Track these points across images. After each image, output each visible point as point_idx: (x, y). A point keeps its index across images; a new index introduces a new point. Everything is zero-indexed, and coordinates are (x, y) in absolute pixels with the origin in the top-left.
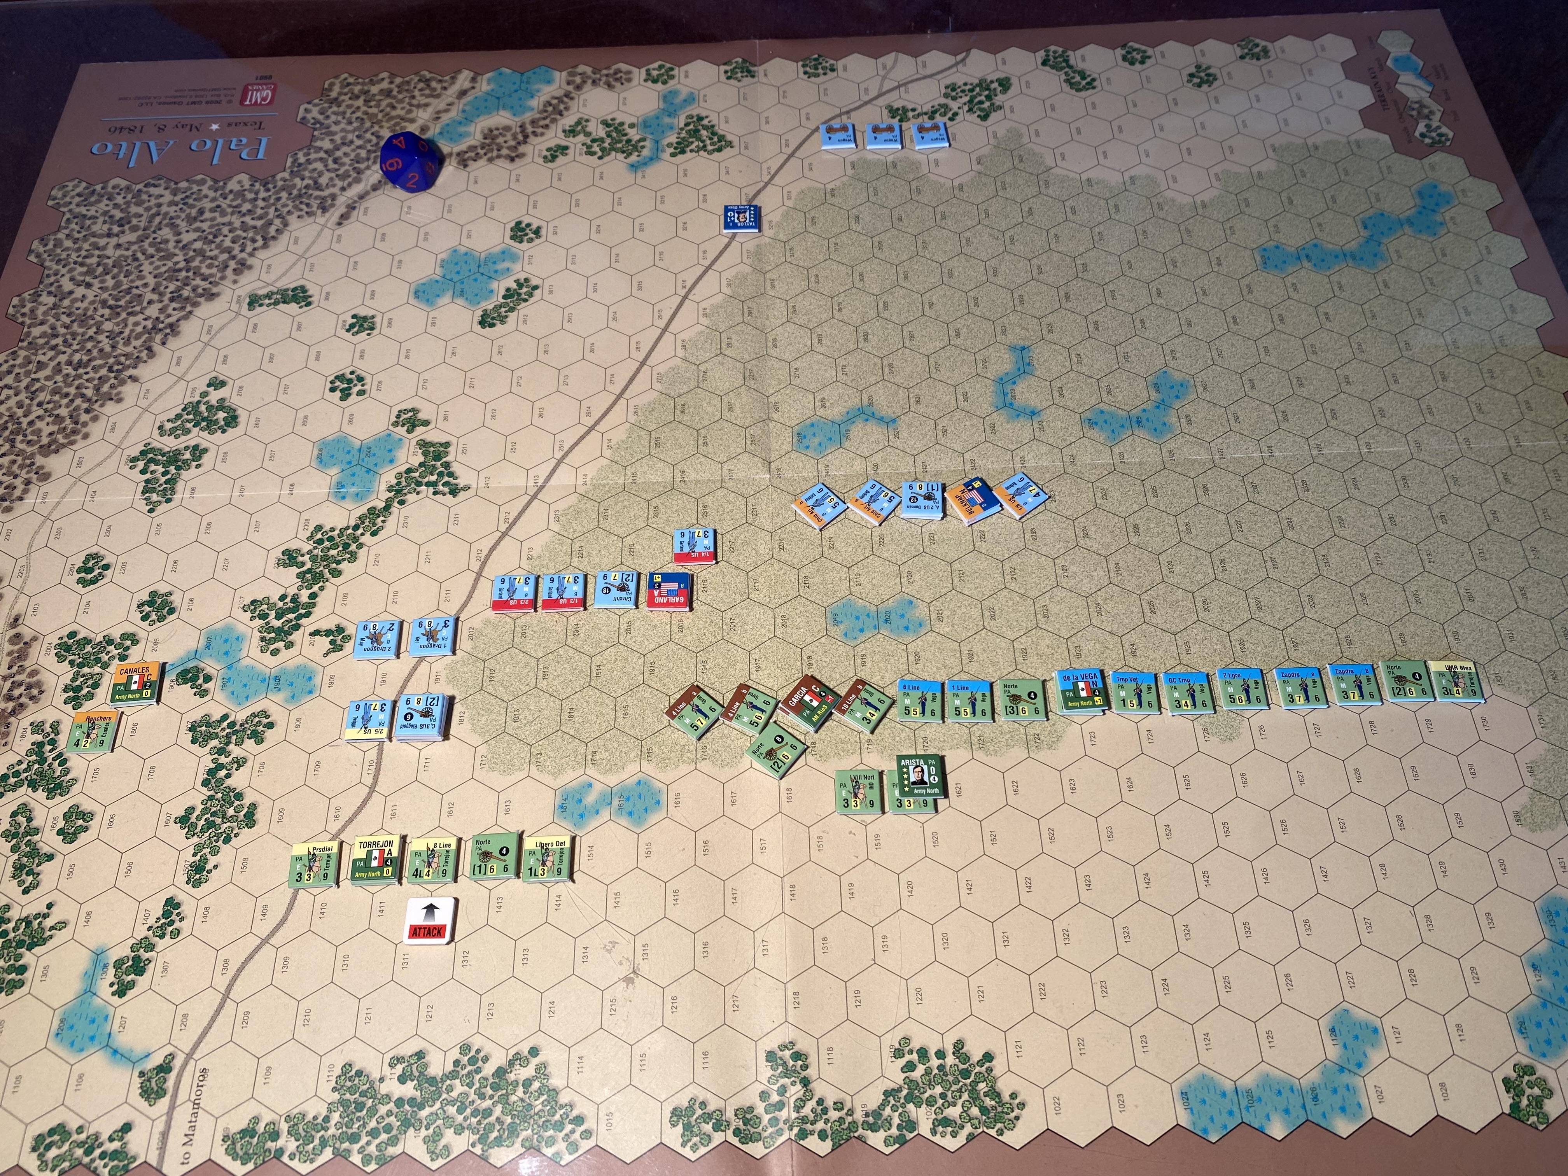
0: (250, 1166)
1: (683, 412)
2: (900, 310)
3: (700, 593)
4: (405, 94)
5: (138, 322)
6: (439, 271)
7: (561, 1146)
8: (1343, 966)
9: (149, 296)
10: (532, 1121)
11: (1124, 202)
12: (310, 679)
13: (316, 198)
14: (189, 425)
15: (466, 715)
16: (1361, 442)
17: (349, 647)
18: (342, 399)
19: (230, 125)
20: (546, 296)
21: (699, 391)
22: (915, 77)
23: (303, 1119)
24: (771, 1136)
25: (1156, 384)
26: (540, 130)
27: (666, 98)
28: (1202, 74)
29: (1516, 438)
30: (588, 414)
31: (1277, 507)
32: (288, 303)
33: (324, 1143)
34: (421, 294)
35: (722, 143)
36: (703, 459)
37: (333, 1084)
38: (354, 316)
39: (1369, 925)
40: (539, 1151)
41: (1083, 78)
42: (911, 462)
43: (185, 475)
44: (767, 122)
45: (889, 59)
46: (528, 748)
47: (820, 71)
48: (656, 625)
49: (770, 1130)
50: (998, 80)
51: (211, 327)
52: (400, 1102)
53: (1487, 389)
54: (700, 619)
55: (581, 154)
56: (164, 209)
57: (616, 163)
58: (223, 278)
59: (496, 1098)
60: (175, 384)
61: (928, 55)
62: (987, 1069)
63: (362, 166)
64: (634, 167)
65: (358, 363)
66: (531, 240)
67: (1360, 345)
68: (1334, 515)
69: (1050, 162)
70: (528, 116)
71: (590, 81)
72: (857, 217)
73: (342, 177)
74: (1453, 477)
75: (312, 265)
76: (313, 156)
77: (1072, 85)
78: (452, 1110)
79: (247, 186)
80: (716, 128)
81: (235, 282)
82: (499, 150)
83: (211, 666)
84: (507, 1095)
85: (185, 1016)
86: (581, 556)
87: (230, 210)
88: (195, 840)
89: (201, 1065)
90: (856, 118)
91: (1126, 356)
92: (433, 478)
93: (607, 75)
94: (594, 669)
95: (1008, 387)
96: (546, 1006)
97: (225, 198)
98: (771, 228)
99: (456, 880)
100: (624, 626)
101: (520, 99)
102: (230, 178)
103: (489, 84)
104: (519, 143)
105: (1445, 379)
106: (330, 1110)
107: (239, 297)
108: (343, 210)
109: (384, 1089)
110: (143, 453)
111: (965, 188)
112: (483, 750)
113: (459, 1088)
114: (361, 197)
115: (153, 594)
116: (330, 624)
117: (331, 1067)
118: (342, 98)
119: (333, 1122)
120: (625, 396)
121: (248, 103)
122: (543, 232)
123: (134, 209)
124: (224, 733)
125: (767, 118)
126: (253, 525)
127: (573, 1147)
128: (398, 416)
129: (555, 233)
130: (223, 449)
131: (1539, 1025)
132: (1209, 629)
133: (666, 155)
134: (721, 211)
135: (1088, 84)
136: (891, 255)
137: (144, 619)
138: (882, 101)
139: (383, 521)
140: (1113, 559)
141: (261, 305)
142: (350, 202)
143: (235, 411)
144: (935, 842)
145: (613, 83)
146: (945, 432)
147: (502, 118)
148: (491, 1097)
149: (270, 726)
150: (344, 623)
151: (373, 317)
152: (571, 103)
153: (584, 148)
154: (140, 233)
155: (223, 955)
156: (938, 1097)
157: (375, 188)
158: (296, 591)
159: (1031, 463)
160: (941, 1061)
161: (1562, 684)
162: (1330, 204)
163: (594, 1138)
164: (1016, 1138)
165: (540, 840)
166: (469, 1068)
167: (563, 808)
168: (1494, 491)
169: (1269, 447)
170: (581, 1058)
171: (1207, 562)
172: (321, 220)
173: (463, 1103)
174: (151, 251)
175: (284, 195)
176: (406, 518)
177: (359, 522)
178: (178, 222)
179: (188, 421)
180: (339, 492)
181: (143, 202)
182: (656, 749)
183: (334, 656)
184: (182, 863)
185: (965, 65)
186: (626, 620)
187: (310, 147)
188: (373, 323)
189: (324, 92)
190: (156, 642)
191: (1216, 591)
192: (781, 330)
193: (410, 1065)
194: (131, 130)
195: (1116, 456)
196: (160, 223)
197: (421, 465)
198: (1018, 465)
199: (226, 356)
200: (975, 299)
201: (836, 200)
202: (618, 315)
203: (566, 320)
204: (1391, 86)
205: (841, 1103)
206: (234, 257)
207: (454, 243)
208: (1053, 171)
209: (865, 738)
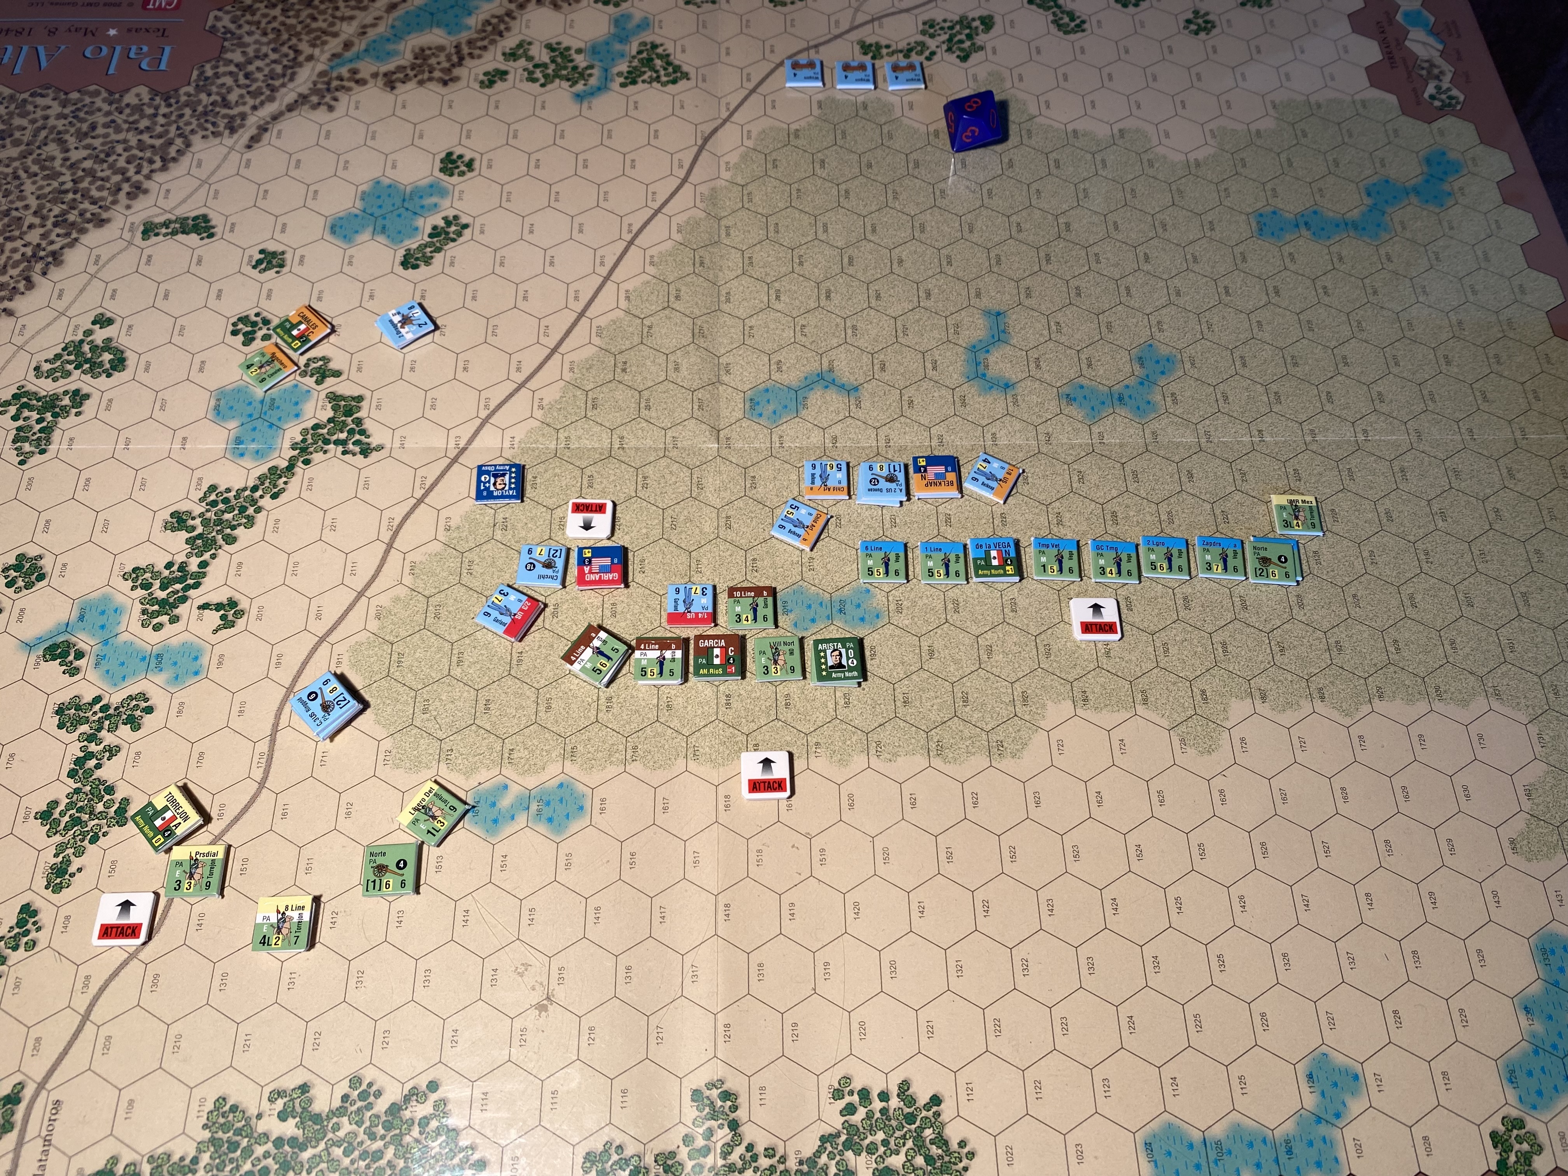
1: (624, 370)
2: (867, 267)
3: (636, 573)
4: (327, 5)
5: (16, 249)
6: (359, 204)
8: (1323, 1005)
9: (30, 219)
10: (427, 1165)
11: (1112, 157)
12: (196, 658)
13: (224, 117)
14: (70, 367)
16: (1358, 430)
17: (241, 623)
18: (245, 344)
19: (129, 30)
20: (477, 236)
21: (642, 347)
22: (890, 10)
23: (169, 1160)
25: (1140, 358)
26: (477, 52)
27: (617, 22)
28: (1200, 21)
29: (1523, 430)
30: (518, 370)
31: (1267, 498)
32: (187, 234)
34: (337, 229)
35: (677, 74)
36: (644, 424)
37: (204, 1120)
38: (262, 252)
39: (1352, 961)
41: (1072, 19)
42: (873, 436)
43: (62, 423)
44: (728, 54)
46: (438, 744)
48: (586, 609)
50: (980, 18)
51: (98, 257)
52: (279, 1142)
53: (1493, 375)
54: (636, 603)
55: (521, 81)
56: (52, 122)
57: (560, 92)
58: (114, 202)
59: (388, 1139)
60: (55, 319)
62: (934, 1113)
63: (277, 83)
65: (265, 304)
66: (462, 174)
67: (1359, 323)
68: (1327, 507)
69: (1033, 110)
70: (464, 36)
72: (823, 161)
73: (254, 94)
74: (1455, 471)
75: (217, 192)
76: (222, 70)
77: (1060, 27)
78: (338, 1152)
79: (146, 100)
80: (672, 57)
81: (128, 207)
82: (430, 72)
83: (84, 641)
84: (401, 1135)
85: (38, 1040)
86: (505, 528)
87: (126, 126)
88: (58, 838)
89: (54, 1097)
90: (825, 54)
91: (1109, 326)
92: (343, 436)
94: (515, 656)
95: (981, 356)
96: (448, 1034)
97: (121, 113)
98: (728, 170)
100: (550, 609)
101: (456, 16)
102: (127, 90)
104: (453, 65)
105: (1448, 363)
106: (199, 1151)
107: (133, 224)
108: (253, 131)
109: (261, 1127)
110: (15, 397)
111: (941, 135)
112: (387, 744)
113: (346, 1127)
114: (275, 118)
115: (21, 557)
116: (221, 597)
117: (203, 1101)
118: (258, 5)
119: (202, 1164)
120: (561, 350)
121: (151, 6)
122: (476, 165)
123: (17, 121)
124: (96, 718)
125: (728, 48)
126: (138, 483)
128: (306, 365)
129: (490, 167)
130: (107, 396)
131: (1530, 1074)
132: (1190, 629)
133: (615, 85)
135: (1077, 26)
136: (858, 205)
137: (9, 585)
138: (855, 36)
139: (285, 483)
141: (157, 235)
142: (262, 122)
143: (122, 352)
144: (886, 859)
145: (560, 3)
146: (911, 403)
147: (435, 37)
148: (383, 1138)
149: (149, 710)
150: (237, 597)
151: (283, 253)
152: (512, 23)
153: (526, 73)
154: (23, 147)
155: (83, 971)
156: (879, 1144)
157: (290, 108)
158: (184, 559)
159: (1003, 441)
160: (884, 1104)
161: (1563, 701)
162: (1333, 169)
166: (359, 1104)
168: (1497, 487)
169: (1260, 431)
170: (485, 1094)
172: (228, 141)
173: (350, 1144)
174: (35, 168)
175: (187, 111)
176: (311, 480)
177: (258, 482)
178: (67, 137)
179: (69, 362)
182: (580, 748)
183: (224, 633)
184: (41, 866)
186: (553, 601)
187: (219, 58)
188: (283, 260)
190: (22, 611)
191: (1198, 588)
192: (735, 283)
193: (292, 1100)
194: (19, 33)
195: (1095, 436)
196: (46, 137)
197: (330, 420)
198: (989, 443)
199: (115, 291)
200: (949, 257)
201: (800, 142)
202: (556, 260)
203: (497, 264)
204: (1400, 42)
205: (773, 1149)
206: (128, 180)
207: (377, 174)
208: (1037, 120)
209: (812, 740)
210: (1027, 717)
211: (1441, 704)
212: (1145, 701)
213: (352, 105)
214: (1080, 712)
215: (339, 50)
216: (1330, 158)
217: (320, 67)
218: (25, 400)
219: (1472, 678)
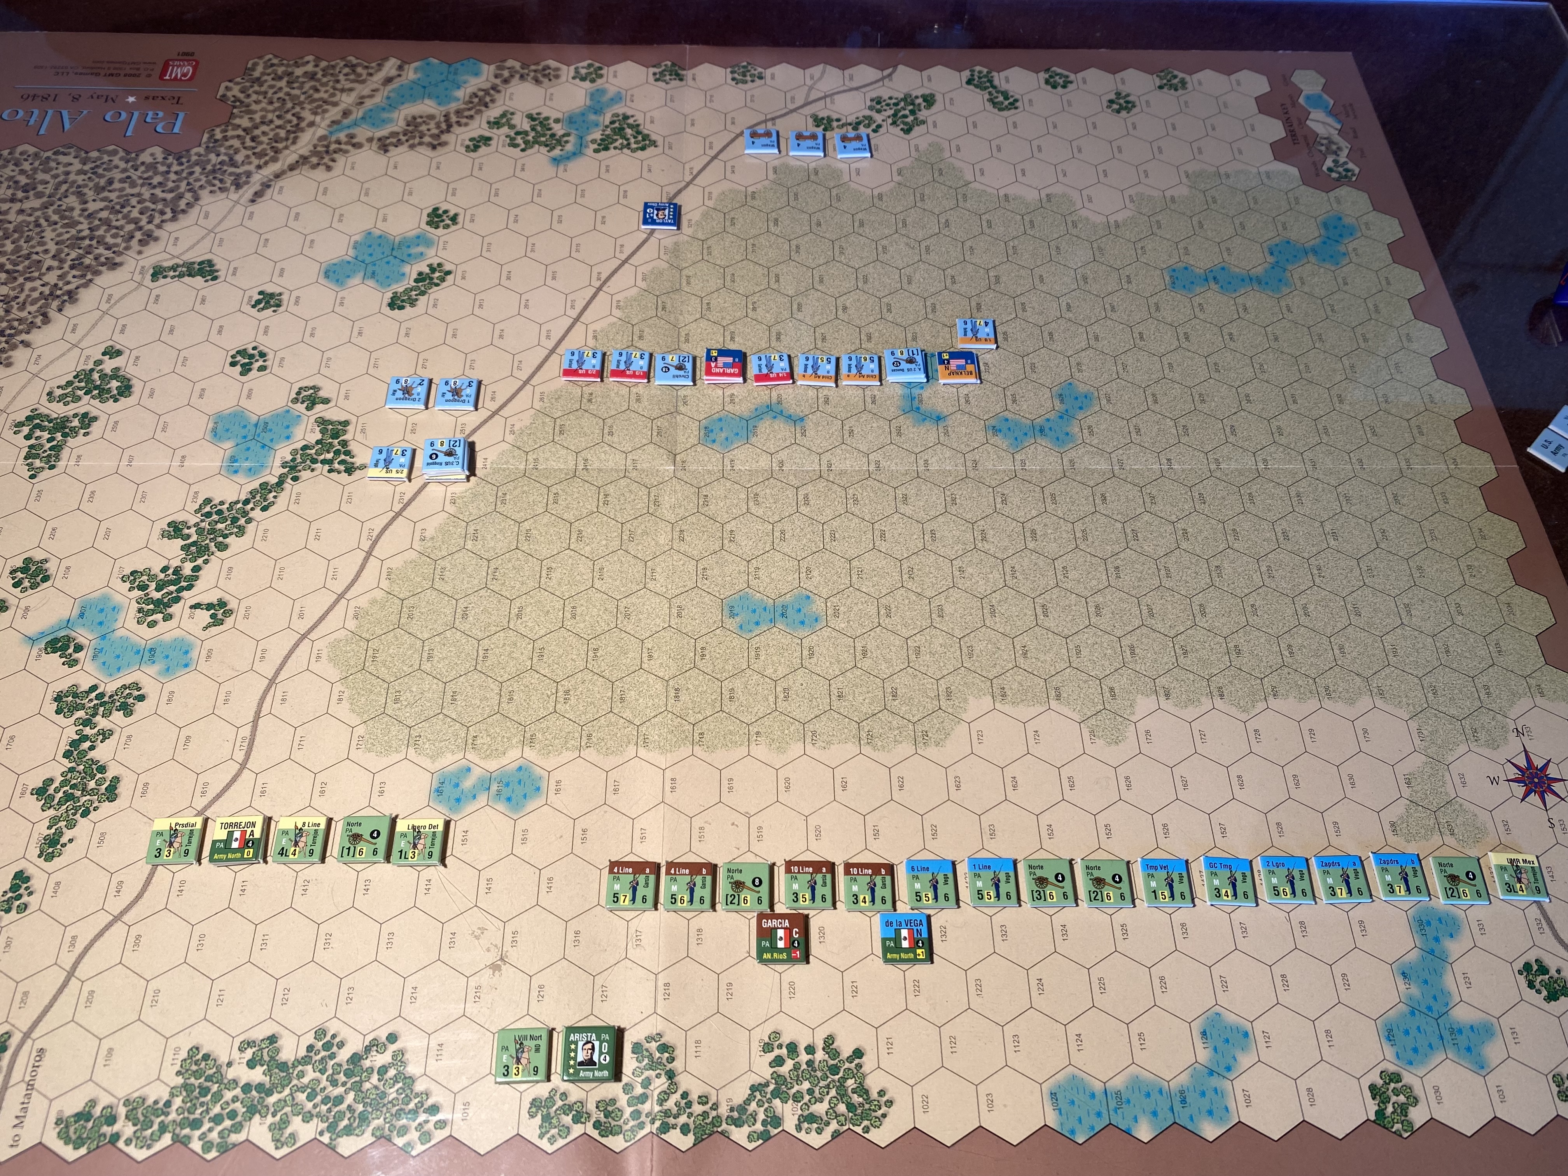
0: (83, 1151)
1: (590, 401)
2: (814, 312)
3: (595, 580)
4: (329, 78)
5: (34, 288)
6: (351, 252)
7: (413, 1135)
8: (1217, 970)
9: (49, 262)
10: (384, 1109)
11: (1040, 218)
12: (187, 652)
13: (231, 174)
14: (80, 393)
15: (346, 694)
16: (1259, 459)
17: (229, 621)
18: (242, 374)
19: (147, 98)
20: (459, 281)
22: (842, 89)
23: (143, 1103)
24: (632, 1130)
25: (1061, 395)
26: (464, 120)
27: (593, 96)
29: (1407, 461)
30: (493, 399)
31: (1174, 518)
32: (193, 276)
33: (163, 1129)
34: (331, 274)
35: (646, 142)
36: (607, 448)
37: (177, 1067)
38: (260, 293)
39: (1245, 930)
40: (389, 1140)
41: (1006, 98)
42: (817, 461)
43: (71, 442)
44: (693, 125)
45: (817, 70)
46: (407, 731)
47: (749, 78)
48: (548, 611)
49: (632, 1123)
50: (922, 96)
51: (110, 296)
52: (247, 1088)
53: (1381, 413)
54: (595, 606)
55: (504, 146)
56: (72, 177)
57: (539, 157)
58: (127, 248)
59: (349, 1085)
60: (69, 351)
61: (855, 68)
62: (857, 1065)
63: (280, 146)
64: (556, 161)
65: (261, 339)
66: (447, 227)
67: (1262, 365)
68: (1229, 526)
69: (969, 177)
70: (453, 106)
71: (518, 76)
72: (776, 220)
73: (260, 155)
74: (1345, 496)
75: (221, 240)
76: (230, 133)
77: (995, 104)
78: (301, 1097)
79: (160, 159)
80: (641, 127)
81: (140, 253)
82: (421, 138)
83: (84, 635)
84: (361, 1082)
85: (26, 994)
86: (475, 539)
87: (140, 182)
88: (52, 812)
89: (39, 1045)
90: (781, 125)
91: (1033, 366)
92: (330, 456)
93: (535, 71)
94: (481, 653)
95: (916, 391)
96: (408, 991)
97: (136, 170)
98: (690, 226)
99: (323, 860)
100: (515, 611)
102: (143, 150)
103: (415, 73)
104: (442, 132)
105: (1341, 402)
106: (172, 1095)
107: (143, 267)
108: (257, 187)
109: (231, 1074)
110: (29, 418)
111: (884, 198)
112: (360, 730)
113: (310, 1074)
114: (277, 176)
115: (28, 561)
116: (212, 597)
117: (177, 1050)
118: (266, 77)
119: (174, 1107)
120: (533, 382)
121: (167, 77)
122: (460, 219)
123: (40, 176)
124: (92, 705)
125: (693, 120)
126: (139, 496)
127: (426, 1137)
128: (298, 393)
129: (472, 221)
130: (113, 419)
131: (1407, 1033)
132: (1100, 633)
133: (589, 151)
134: (641, 208)
135: (1010, 104)
136: (807, 258)
137: (15, 585)
138: (808, 110)
139: (275, 497)
140: (1009, 563)
141: (165, 277)
142: (265, 180)
143: (129, 380)
144: (818, 836)
145: (541, 79)
146: (851, 432)
147: (427, 107)
148: (344, 1084)
149: (141, 698)
150: (227, 597)
151: (280, 294)
152: (497, 96)
153: (508, 140)
154: (45, 199)
155: (71, 931)
156: (805, 1092)
157: (292, 168)
158: (179, 564)
159: (934, 467)
160: (810, 1056)
161: (1441, 700)
162: (1239, 231)
163: (448, 1129)
164: (881, 1136)
165: (411, 822)
166: (323, 1053)
167: (439, 792)
168: (1384, 510)
169: (1168, 460)
170: (441, 1045)
171: (1102, 568)
172: (234, 196)
173: (313, 1090)
174: (55, 218)
175: (197, 169)
176: (299, 494)
177: (249, 496)
178: (86, 190)
179: (80, 389)
180: (232, 466)
181: (51, 169)
182: (539, 736)
183: (214, 630)
184: (35, 836)
185: (891, 80)
186: (518, 605)
187: (228, 124)
188: (280, 301)
189: (247, 71)
190: (27, 609)
191: (1109, 597)
192: (694, 325)
193: (261, 1049)
194: (45, 98)
195: (1018, 463)
196: (67, 191)
197: (318, 442)
198: (921, 468)
199: (124, 326)
200: (889, 305)
201: (756, 203)
202: (530, 303)
203: (477, 306)
204: (1302, 123)
205: (706, 1097)
206: (140, 228)
207: (368, 226)
208: (972, 185)
209: (754, 729)
210: (950, 710)
211: (1331, 702)
212: (1058, 697)
213: (349, 166)
214: (998, 706)
215: (338, 117)
216: (1237, 222)
217: (321, 132)
218: (38, 421)
219: (1358, 680)
